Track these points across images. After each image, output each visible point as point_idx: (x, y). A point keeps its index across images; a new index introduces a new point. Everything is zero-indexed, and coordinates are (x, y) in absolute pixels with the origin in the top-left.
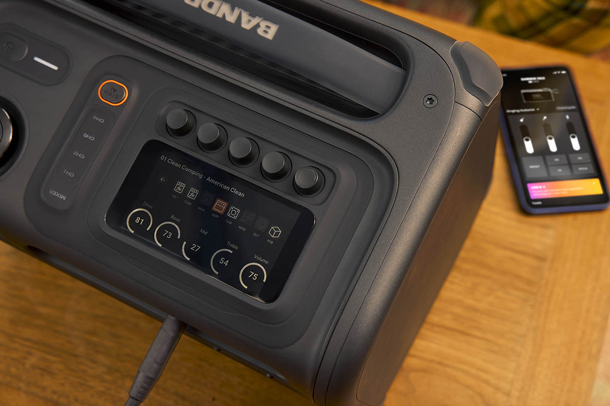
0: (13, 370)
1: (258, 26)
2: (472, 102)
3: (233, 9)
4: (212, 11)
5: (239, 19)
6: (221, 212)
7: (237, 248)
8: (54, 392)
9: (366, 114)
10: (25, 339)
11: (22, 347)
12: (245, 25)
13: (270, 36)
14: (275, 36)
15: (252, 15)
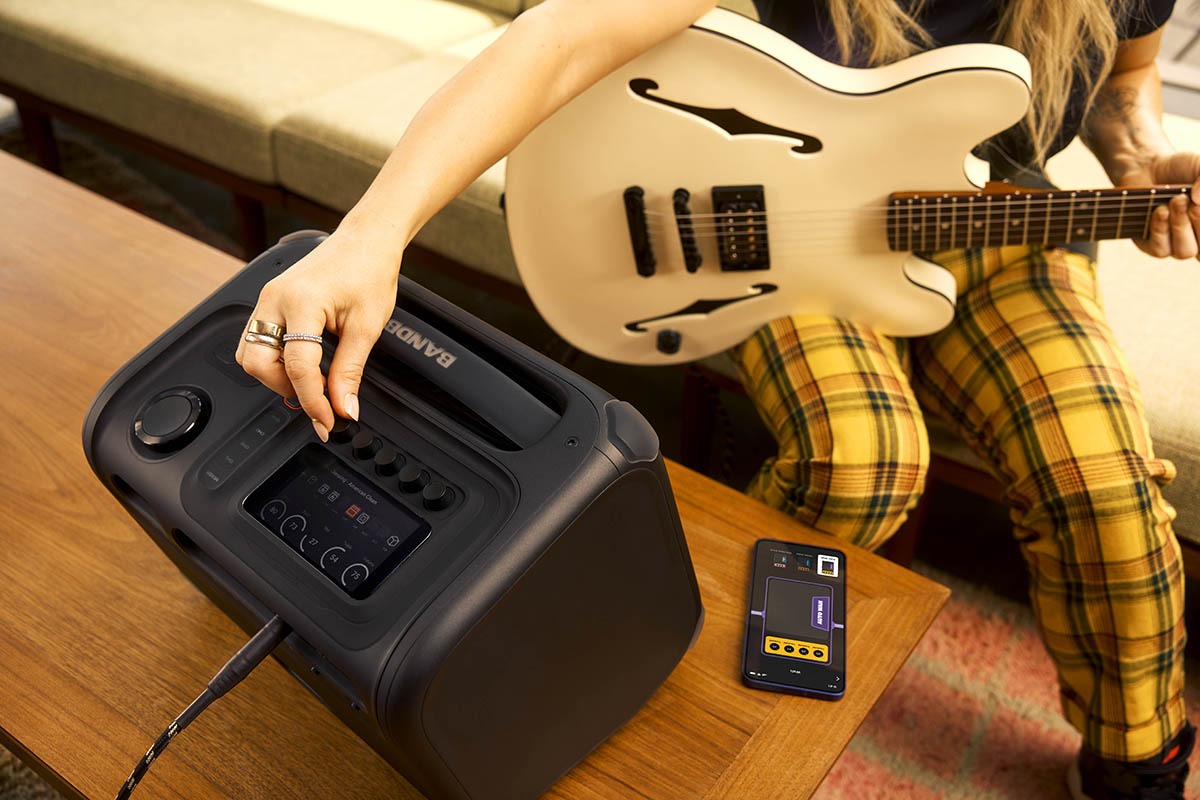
0: (139, 706)
1: (439, 355)
2: (614, 454)
3: (422, 339)
4: (404, 339)
5: (425, 347)
6: (352, 516)
7: (349, 547)
9: (509, 446)
10: (164, 680)
11: (157, 687)
12: (428, 353)
13: (446, 365)
14: (451, 366)
15: (437, 346)
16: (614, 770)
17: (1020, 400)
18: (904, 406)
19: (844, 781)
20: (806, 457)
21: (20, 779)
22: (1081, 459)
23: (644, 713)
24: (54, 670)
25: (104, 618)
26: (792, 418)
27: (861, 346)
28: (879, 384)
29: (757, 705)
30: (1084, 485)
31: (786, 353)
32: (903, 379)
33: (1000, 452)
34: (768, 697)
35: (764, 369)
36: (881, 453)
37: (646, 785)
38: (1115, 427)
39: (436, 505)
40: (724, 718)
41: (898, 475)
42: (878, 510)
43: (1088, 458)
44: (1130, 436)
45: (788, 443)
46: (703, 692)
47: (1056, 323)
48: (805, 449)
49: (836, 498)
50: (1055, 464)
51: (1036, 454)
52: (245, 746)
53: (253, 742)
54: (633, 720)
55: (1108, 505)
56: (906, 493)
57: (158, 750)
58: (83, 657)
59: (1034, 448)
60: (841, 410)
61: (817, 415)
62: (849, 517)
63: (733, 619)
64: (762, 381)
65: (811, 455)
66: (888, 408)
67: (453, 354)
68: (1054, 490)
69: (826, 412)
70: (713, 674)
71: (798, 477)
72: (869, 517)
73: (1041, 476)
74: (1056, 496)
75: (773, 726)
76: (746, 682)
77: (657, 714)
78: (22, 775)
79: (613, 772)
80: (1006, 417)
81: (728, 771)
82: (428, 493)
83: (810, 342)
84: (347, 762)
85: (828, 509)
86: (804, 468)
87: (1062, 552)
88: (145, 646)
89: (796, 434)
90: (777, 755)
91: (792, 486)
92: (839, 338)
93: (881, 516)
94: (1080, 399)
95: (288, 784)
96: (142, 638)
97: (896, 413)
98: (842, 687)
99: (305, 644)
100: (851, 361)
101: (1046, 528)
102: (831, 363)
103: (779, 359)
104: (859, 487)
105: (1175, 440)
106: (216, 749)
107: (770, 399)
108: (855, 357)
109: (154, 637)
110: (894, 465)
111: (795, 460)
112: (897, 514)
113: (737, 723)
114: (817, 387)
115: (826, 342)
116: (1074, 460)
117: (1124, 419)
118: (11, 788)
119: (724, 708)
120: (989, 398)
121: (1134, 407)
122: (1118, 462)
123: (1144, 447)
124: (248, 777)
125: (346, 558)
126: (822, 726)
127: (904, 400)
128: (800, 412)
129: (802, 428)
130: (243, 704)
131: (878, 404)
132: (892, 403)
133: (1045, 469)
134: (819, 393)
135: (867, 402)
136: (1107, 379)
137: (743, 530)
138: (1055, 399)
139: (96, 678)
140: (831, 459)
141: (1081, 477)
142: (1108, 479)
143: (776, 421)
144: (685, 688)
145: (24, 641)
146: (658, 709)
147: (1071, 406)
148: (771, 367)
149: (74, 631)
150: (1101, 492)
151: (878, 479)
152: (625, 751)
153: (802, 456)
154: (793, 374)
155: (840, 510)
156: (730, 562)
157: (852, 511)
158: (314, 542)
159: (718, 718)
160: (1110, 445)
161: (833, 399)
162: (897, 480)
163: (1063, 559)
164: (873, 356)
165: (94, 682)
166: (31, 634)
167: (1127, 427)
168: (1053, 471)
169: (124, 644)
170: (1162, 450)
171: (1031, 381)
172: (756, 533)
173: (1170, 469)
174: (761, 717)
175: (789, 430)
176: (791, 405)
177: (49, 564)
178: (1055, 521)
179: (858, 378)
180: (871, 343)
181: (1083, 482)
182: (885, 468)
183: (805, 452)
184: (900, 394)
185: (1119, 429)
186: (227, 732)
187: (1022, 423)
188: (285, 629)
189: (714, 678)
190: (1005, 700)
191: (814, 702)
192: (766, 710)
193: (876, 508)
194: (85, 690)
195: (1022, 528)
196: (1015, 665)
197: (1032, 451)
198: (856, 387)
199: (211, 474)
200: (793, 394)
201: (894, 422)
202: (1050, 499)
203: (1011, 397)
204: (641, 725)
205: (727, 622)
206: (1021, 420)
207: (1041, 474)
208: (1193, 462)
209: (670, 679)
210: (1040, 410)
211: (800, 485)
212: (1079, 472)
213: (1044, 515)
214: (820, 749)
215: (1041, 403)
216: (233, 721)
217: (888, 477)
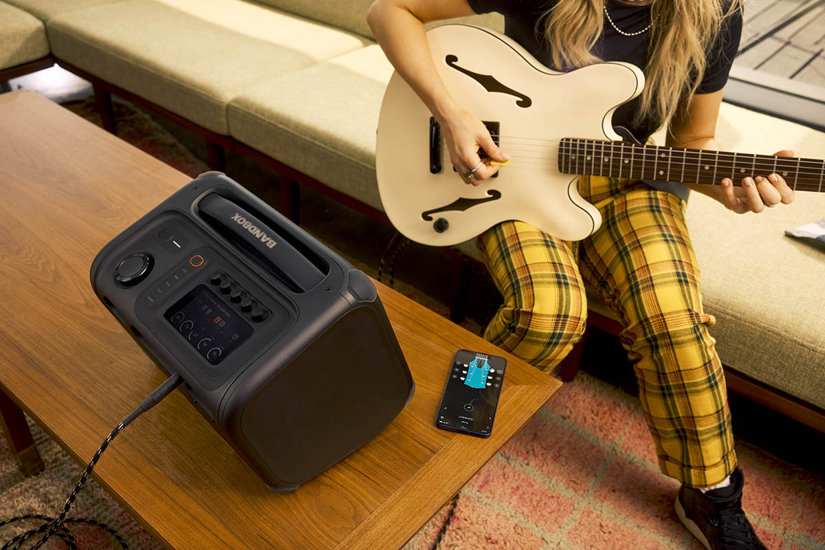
0: (115, 418)
1: (268, 241)
2: (350, 298)
3: (261, 232)
4: (252, 232)
5: (261, 237)
6: (217, 322)
7: (213, 339)
8: (128, 434)
9: (297, 289)
10: (129, 406)
11: (126, 409)
12: (263, 240)
13: (271, 247)
14: (273, 248)
15: (268, 237)
16: (359, 467)
17: (635, 278)
18: (576, 284)
19: (520, 492)
20: (518, 308)
21: (65, 461)
22: (666, 314)
23: (380, 438)
24: (74, 397)
25: (102, 372)
26: (512, 285)
27: (554, 247)
28: (563, 270)
29: (442, 438)
30: (667, 328)
31: (511, 247)
32: (576, 267)
33: (623, 308)
34: (449, 434)
35: (498, 255)
36: (560, 309)
37: (374, 475)
38: (684, 296)
39: (258, 319)
40: (423, 443)
41: (568, 322)
42: (555, 340)
43: (670, 313)
44: (691, 303)
45: (508, 298)
46: (413, 429)
47: (660, 233)
48: (518, 302)
49: (532, 331)
50: (652, 317)
51: (641, 311)
52: (167, 442)
53: (171, 440)
54: (373, 442)
55: (680, 339)
56: (572, 333)
57: (113, 436)
58: (90, 392)
59: (640, 307)
60: (540, 283)
61: (526, 285)
62: (538, 343)
63: (438, 392)
64: (497, 261)
65: (521, 307)
66: (566, 284)
67: (275, 241)
68: (651, 331)
69: (532, 283)
70: (421, 420)
71: (513, 318)
72: (549, 343)
73: (645, 323)
74: (653, 335)
75: (449, 449)
76: (438, 426)
77: (387, 439)
78: (67, 458)
79: (358, 468)
80: (627, 287)
81: (419, 471)
82: (254, 313)
83: (525, 241)
84: (219, 453)
85: (527, 337)
86: (516, 314)
87: (657, 367)
88: (121, 387)
89: (514, 294)
90: (448, 464)
91: (510, 322)
92: (541, 240)
93: (556, 344)
94: (667, 279)
95: (187, 462)
96: (121, 384)
97: (570, 287)
98: (490, 431)
99: (189, 387)
100: (548, 255)
101: (646, 353)
102: (536, 256)
103: (507, 249)
104: (545, 326)
105: (714, 306)
106: (152, 442)
107: (501, 272)
108: (550, 253)
109: (127, 384)
110: (566, 316)
111: (512, 309)
112: (565, 344)
113: (429, 446)
114: (528, 268)
115: (535, 243)
116: (662, 315)
117: (689, 293)
118: (60, 465)
119: (424, 438)
120: (619, 275)
121: (696, 285)
122: (685, 316)
123: (698, 308)
124: (167, 458)
125: (211, 345)
126: (475, 451)
127: (576, 281)
128: (517, 282)
129: (518, 291)
130: (169, 421)
131: (561, 281)
132: (569, 281)
133: (647, 319)
134: (529, 272)
135: (555, 280)
136: (683, 269)
137: (453, 344)
138: (653, 278)
139: (95, 403)
140: (532, 310)
141: (665, 324)
142: (680, 325)
143: (503, 286)
144: (405, 427)
145: (60, 382)
146: (388, 436)
147: (661, 284)
148: (502, 254)
149: (86, 378)
150: (675, 332)
151: (557, 324)
152: (366, 458)
153: (516, 307)
154: (514, 258)
155: (534, 338)
156: (442, 361)
157: (540, 339)
158: (196, 335)
159: (420, 444)
160: (681, 306)
161: (536, 276)
162: (567, 325)
163: (658, 370)
164: (560, 252)
165: (94, 405)
166: (64, 378)
167: (690, 297)
168: (651, 321)
169: (112, 387)
170: (707, 309)
171: (642, 267)
172: (459, 346)
173: (713, 319)
174: (443, 444)
175: (510, 292)
176: (513, 277)
177: (77, 342)
178: (652, 347)
179: (551, 265)
180: (560, 245)
181: (666, 326)
182: (561, 317)
183: (518, 305)
184: (574, 277)
185: (686, 297)
186: (159, 434)
187: (635, 291)
188: (180, 380)
189: (421, 422)
190: (621, 452)
191: (474, 438)
192: (447, 440)
193: (554, 339)
194: (88, 408)
195: (633, 353)
196: (630, 433)
197: (639, 308)
198: (549, 271)
199: (150, 298)
200: (514, 271)
201: (569, 293)
202: (649, 336)
203: (630, 276)
204: (377, 444)
205: (434, 393)
206: (634, 290)
207: (644, 322)
208: (724, 318)
209: (395, 420)
210: (645, 285)
211: (513, 322)
212: (665, 322)
213: (646, 344)
214: (472, 463)
215: (646, 281)
216: (163, 429)
217: (562, 323)
